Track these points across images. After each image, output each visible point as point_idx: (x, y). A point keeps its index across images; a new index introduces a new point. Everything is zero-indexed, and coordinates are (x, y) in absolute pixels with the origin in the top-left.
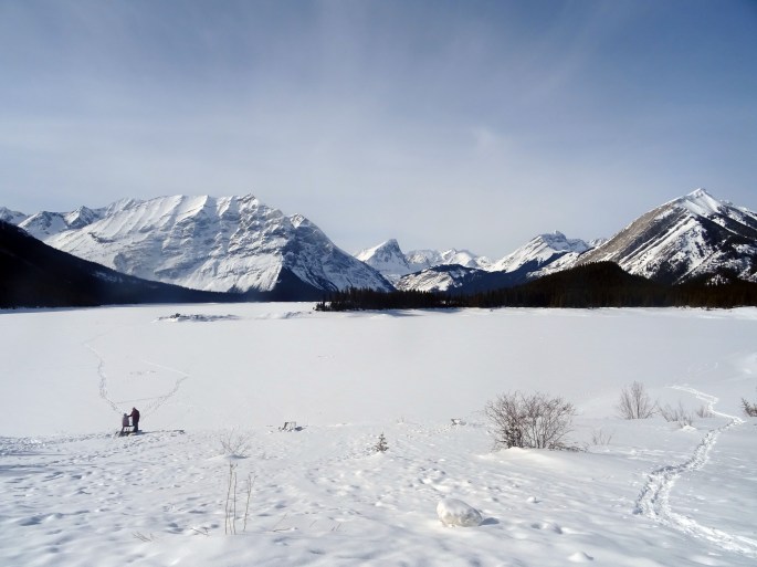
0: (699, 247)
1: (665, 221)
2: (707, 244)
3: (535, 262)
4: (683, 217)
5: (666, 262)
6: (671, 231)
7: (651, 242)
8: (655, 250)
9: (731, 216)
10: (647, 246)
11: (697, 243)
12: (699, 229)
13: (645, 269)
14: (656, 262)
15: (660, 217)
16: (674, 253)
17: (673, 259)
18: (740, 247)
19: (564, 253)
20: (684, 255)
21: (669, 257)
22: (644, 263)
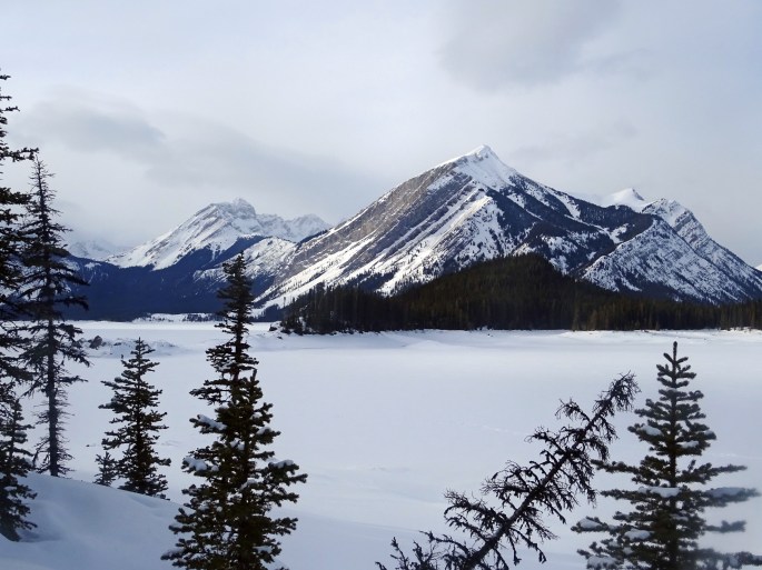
0: (495, 237)
1: (443, 192)
2: (506, 234)
3: (206, 251)
4: (469, 189)
5: (452, 260)
6: (452, 210)
7: (424, 227)
8: (434, 240)
9: (529, 192)
10: (418, 232)
11: (491, 232)
12: (494, 208)
13: (421, 269)
14: (436, 259)
15: (435, 186)
16: (462, 246)
17: (462, 255)
18: (552, 240)
19: (257, 239)
20: (476, 249)
21: (458, 252)
22: (418, 260)
